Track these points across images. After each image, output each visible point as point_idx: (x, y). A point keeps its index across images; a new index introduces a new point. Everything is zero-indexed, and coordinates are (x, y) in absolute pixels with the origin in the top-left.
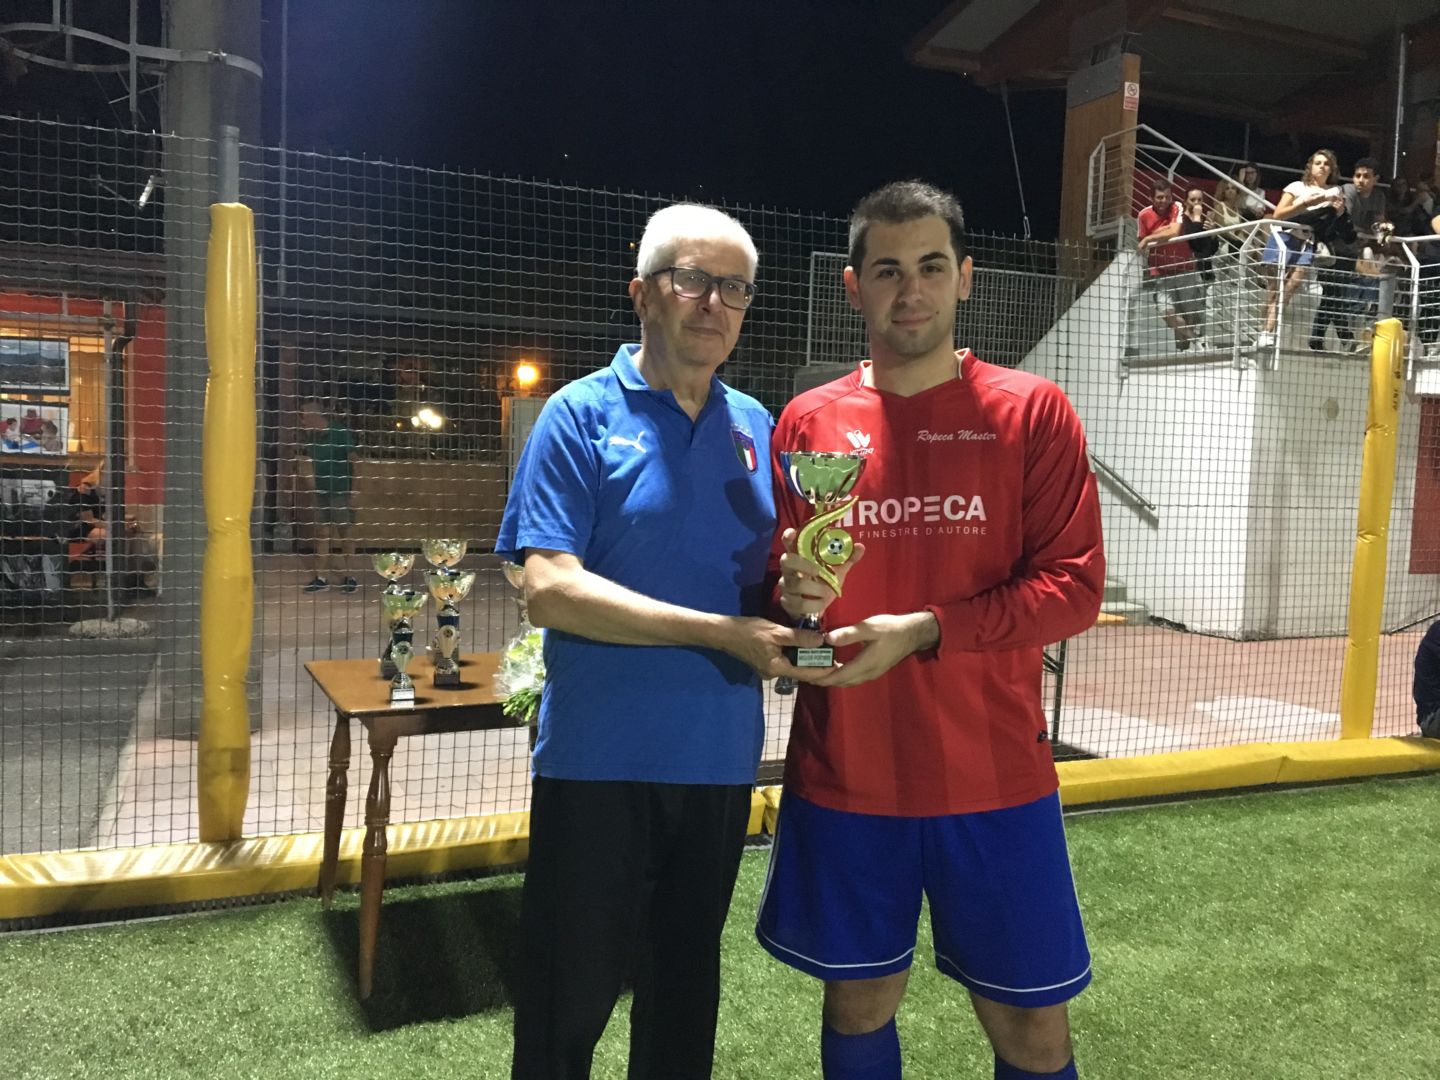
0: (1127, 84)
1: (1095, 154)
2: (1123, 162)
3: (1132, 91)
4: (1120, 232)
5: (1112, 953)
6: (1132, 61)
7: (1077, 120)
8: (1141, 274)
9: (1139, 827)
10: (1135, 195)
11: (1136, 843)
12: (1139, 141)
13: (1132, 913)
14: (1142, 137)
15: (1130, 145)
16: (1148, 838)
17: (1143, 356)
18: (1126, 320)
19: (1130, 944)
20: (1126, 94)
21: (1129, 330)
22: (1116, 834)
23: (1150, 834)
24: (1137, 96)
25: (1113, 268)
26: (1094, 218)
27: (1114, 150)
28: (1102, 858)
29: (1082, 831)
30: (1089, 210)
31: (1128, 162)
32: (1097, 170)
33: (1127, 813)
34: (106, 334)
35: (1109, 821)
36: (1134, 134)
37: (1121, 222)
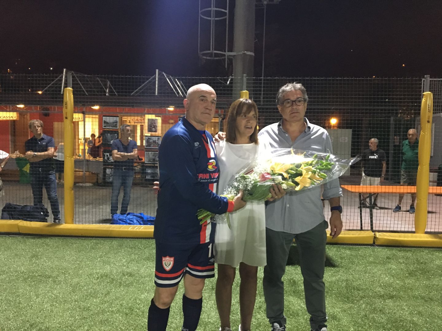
34: (220, 117)
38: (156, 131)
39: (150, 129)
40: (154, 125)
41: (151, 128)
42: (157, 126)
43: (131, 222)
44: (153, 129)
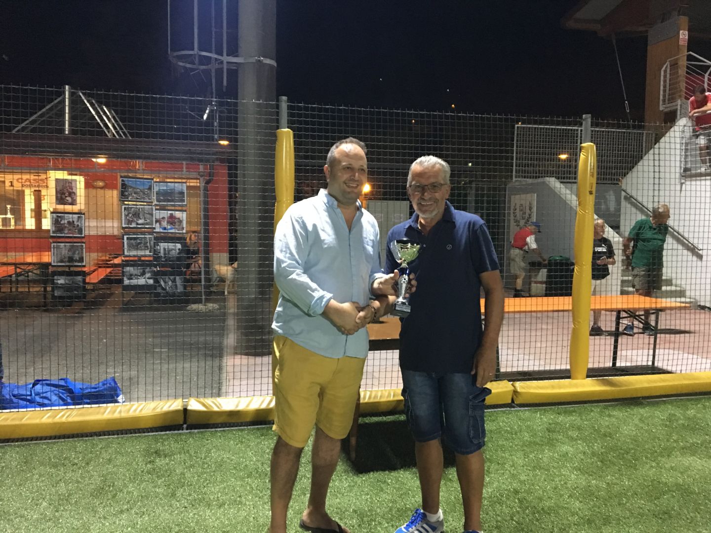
0: (681, 32)
1: (664, 69)
2: (680, 71)
3: (684, 35)
4: (679, 107)
5: (689, 460)
6: (684, 20)
7: (654, 51)
8: (691, 130)
9: (699, 406)
10: (687, 88)
11: (697, 413)
12: (688, 60)
13: (698, 444)
14: (690, 58)
15: (683, 62)
16: (704, 411)
17: (693, 172)
18: (683, 154)
19: (697, 458)
20: (681, 37)
21: (685, 159)
22: (688, 409)
23: (705, 409)
24: (687, 37)
25: (676, 128)
26: (664, 101)
27: (674, 65)
28: (681, 419)
29: (670, 407)
30: (661, 97)
31: (682, 72)
32: (665, 76)
33: (692, 400)
35: (683, 403)
36: (686, 58)
37: (679, 102)
38: (73, 203)
39: (62, 198)
40: (71, 190)
41: (63, 196)
42: (75, 194)
43: (46, 402)
44: (69, 199)
